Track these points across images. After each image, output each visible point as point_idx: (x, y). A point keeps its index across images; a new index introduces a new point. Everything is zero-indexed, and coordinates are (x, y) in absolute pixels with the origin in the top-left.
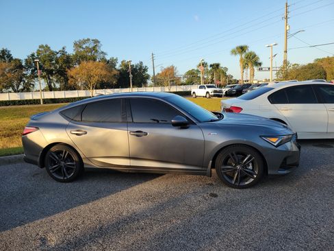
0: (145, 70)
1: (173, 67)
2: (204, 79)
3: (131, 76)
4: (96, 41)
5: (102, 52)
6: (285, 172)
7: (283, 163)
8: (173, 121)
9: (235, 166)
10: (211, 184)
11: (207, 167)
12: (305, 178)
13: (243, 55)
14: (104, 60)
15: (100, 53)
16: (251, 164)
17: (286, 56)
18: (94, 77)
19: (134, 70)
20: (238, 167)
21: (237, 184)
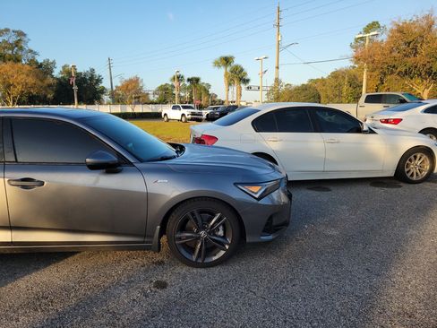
0: (99, 81)
1: (138, 79)
2: (180, 97)
3: (75, 88)
4: (21, 34)
5: (31, 51)
6: (271, 237)
7: (267, 224)
8: (88, 160)
9: (197, 232)
10: (161, 263)
11: (152, 237)
12: (297, 240)
13: (229, 69)
14: (32, 62)
15: (27, 52)
16: (221, 228)
17: (277, 73)
18: (15, 87)
19: (81, 80)
20: (202, 233)
21: (200, 261)
